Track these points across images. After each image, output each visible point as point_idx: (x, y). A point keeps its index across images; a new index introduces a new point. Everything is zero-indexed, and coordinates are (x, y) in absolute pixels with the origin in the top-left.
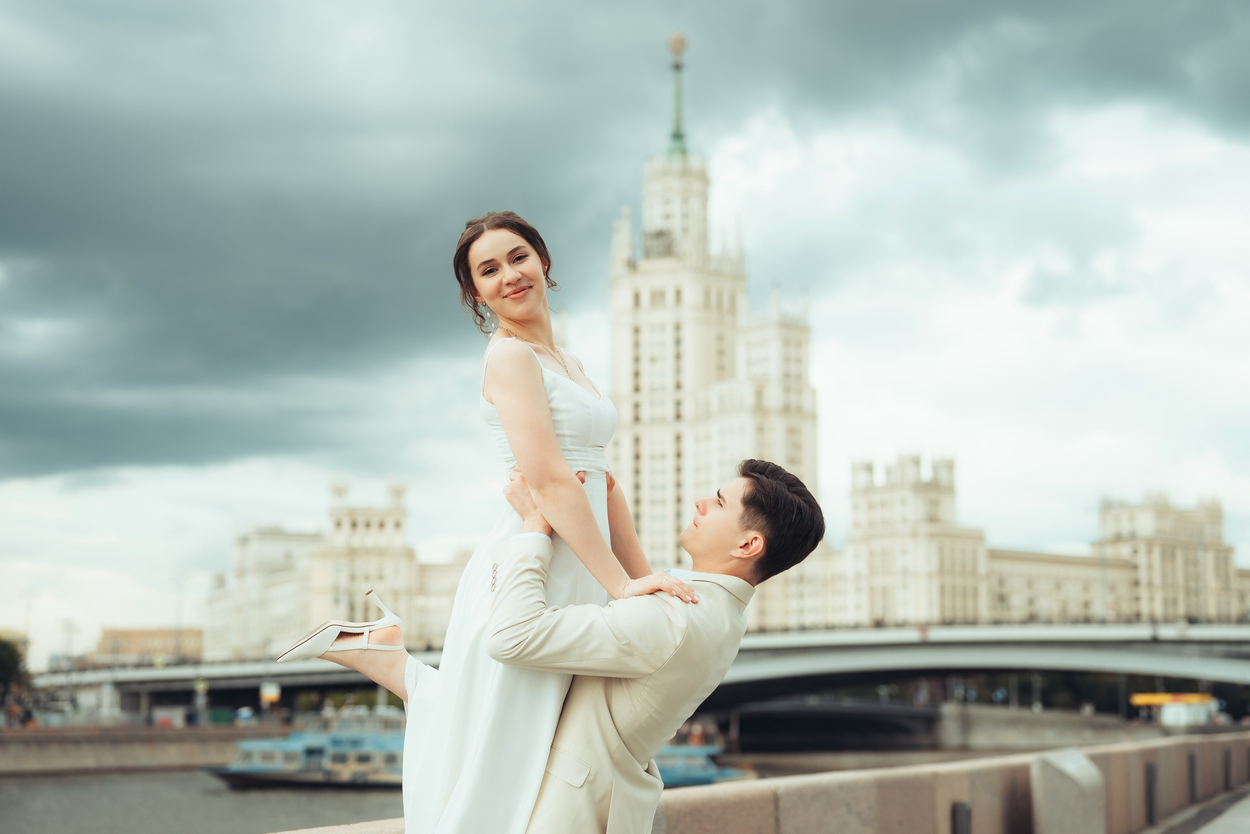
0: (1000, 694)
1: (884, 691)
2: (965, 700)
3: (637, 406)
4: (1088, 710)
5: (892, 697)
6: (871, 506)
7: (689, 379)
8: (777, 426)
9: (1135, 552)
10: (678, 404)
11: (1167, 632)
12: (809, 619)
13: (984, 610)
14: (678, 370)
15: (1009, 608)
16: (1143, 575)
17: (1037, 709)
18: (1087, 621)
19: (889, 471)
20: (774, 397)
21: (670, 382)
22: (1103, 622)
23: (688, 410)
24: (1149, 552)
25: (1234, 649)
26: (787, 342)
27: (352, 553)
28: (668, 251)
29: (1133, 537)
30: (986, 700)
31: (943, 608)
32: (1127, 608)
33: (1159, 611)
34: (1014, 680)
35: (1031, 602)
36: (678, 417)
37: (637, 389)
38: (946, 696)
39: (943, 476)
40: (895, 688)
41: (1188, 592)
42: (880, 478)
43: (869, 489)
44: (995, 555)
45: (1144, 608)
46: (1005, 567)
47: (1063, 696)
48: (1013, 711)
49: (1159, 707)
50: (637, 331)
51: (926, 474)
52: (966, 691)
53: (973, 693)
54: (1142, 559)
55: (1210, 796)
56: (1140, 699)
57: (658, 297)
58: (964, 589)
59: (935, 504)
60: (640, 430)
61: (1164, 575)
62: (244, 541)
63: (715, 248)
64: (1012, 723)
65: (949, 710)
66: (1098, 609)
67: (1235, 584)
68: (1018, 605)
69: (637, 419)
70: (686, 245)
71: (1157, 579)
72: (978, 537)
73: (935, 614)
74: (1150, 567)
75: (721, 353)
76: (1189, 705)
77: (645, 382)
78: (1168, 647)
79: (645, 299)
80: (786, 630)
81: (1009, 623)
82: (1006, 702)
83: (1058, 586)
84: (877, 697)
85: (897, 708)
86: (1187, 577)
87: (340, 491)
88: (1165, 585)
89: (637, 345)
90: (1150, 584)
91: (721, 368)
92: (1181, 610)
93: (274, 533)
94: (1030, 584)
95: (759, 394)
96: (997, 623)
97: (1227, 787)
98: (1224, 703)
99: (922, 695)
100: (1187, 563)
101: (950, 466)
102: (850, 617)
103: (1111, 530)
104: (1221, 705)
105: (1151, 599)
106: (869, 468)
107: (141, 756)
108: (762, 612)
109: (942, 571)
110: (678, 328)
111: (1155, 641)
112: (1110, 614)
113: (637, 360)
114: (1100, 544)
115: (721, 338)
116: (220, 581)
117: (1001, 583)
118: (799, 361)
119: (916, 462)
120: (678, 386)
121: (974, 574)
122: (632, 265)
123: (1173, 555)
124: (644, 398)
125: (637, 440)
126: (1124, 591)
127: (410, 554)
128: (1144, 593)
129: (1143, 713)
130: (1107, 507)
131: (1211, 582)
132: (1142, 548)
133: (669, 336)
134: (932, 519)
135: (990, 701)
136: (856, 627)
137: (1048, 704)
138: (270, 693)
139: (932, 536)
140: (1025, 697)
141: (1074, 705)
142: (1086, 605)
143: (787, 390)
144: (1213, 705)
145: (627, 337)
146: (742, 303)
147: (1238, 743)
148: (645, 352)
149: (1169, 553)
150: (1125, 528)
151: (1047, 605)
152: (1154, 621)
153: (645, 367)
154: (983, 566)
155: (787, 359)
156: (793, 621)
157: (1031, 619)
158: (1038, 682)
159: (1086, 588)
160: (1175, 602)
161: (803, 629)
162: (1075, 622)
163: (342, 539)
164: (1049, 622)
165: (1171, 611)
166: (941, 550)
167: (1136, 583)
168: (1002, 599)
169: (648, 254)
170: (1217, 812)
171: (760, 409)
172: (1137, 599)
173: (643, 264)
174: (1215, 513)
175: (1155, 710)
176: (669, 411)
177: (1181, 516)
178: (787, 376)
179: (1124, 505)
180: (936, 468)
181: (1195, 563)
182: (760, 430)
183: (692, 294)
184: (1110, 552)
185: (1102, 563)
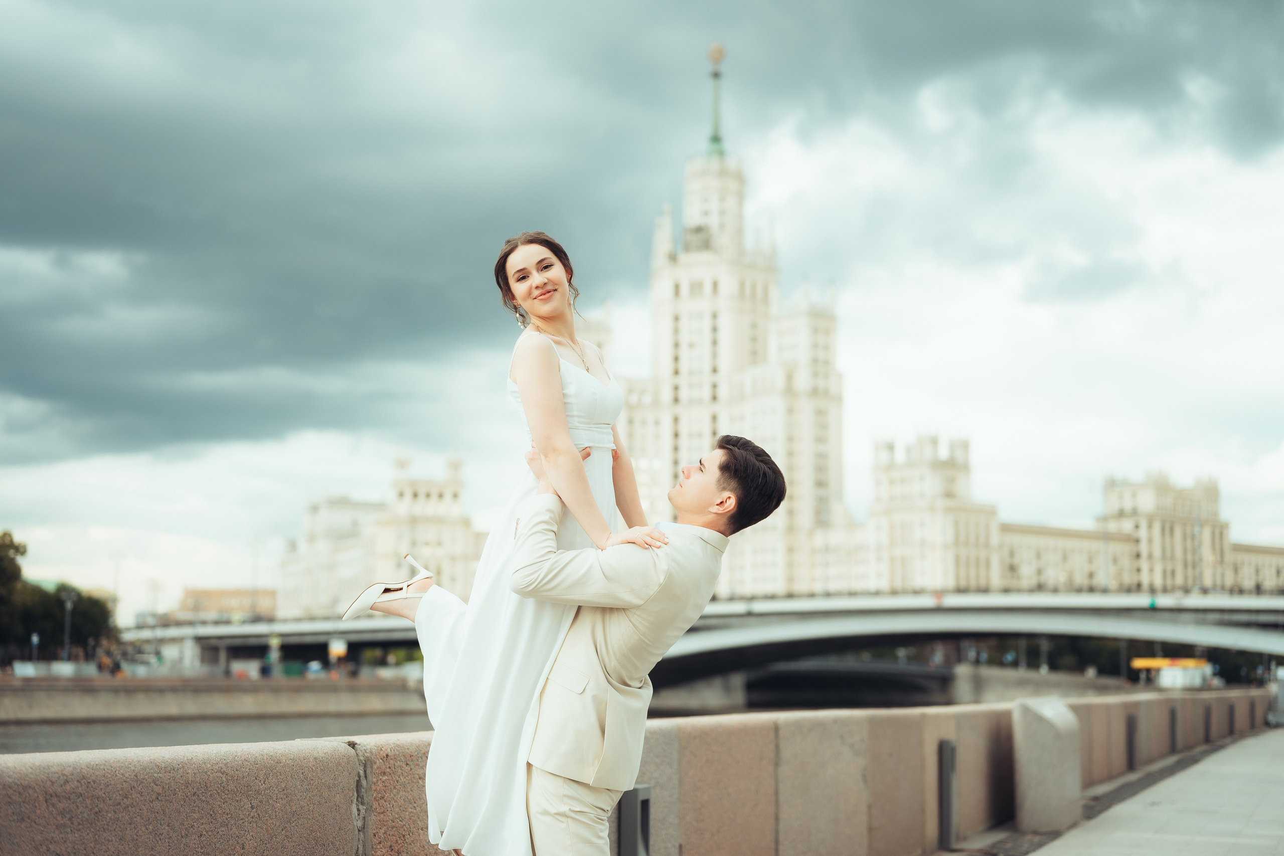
0: (1009, 657)
1: (902, 653)
2: (977, 662)
3: (676, 388)
4: (1091, 672)
5: (910, 658)
6: (892, 482)
7: (724, 364)
8: (806, 408)
9: (1137, 527)
10: (715, 386)
11: (1164, 601)
12: (833, 586)
13: (996, 578)
14: (715, 355)
15: (1019, 578)
16: (1144, 548)
17: (1044, 670)
18: (1091, 590)
19: (908, 450)
20: (803, 381)
21: (707, 366)
22: (1105, 591)
23: (723, 392)
24: (1150, 527)
25: (1226, 617)
26: (815, 331)
27: (414, 521)
28: (706, 245)
29: (1135, 512)
30: (997, 662)
31: (957, 577)
32: (1128, 579)
33: (1158, 582)
34: (1023, 644)
35: (1039, 572)
36: (714, 398)
37: (676, 372)
38: (960, 658)
39: (959, 455)
40: (912, 651)
41: (1185, 565)
42: (900, 456)
43: (891, 466)
44: (1006, 528)
45: (1145, 579)
46: (1016, 540)
47: (1069, 659)
48: (1022, 673)
49: (1158, 670)
50: (677, 319)
51: (944, 453)
52: (978, 654)
53: (984, 656)
54: (1143, 533)
55: (1189, 747)
56: (1139, 663)
57: (696, 288)
58: (978, 560)
59: (951, 480)
60: (679, 410)
61: (1164, 549)
62: (314, 509)
63: (749, 242)
64: (1021, 684)
65: (963, 671)
66: (1101, 579)
67: (1230, 557)
68: (1027, 574)
69: (676, 400)
70: (722, 240)
71: (1157, 552)
72: (991, 511)
73: (951, 583)
74: (1150, 541)
75: (754, 339)
76: (1185, 668)
77: (684, 366)
78: (1166, 615)
79: (685, 290)
80: (812, 595)
81: (1019, 591)
82: (1015, 664)
83: (1065, 558)
84: (896, 658)
85: (914, 668)
86: (1185, 551)
87: (402, 464)
88: (1164, 557)
89: (676, 331)
90: (1150, 556)
91: (754, 353)
92: (1179, 580)
93: (341, 502)
94: (1039, 556)
95: (790, 378)
96: (1006, 591)
97: (1207, 739)
98: (1218, 667)
99: (938, 656)
100: (1185, 538)
101: (965, 446)
102: (872, 584)
103: (1114, 506)
104: (1215, 668)
105: (1151, 570)
106: (891, 447)
107: (220, 702)
108: (790, 579)
109: (957, 543)
110: (715, 316)
111: (1153, 610)
112: (1113, 584)
113: (677, 345)
114: (1104, 519)
115: (754, 326)
116: (292, 546)
117: (1012, 554)
118: (826, 348)
119: (934, 442)
120: (715, 370)
121: (987, 545)
122: (673, 258)
123: (1172, 530)
124: (682, 380)
125: (676, 420)
126: (1126, 563)
127: (466, 523)
128: (1144, 565)
129: (1143, 676)
130: (1111, 484)
131: (1208, 555)
132: (1144, 524)
133: (707, 324)
134: (949, 495)
135: (1001, 664)
136: (877, 593)
137: (1054, 667)
138: (338, 648)
139: (948, 510)
140: (1033, 661)
141: (1079, 668)
142: (1091, 575)
143: (815, 374)
144: (1207, 669)
145: (667, 324)
146: (774, 293)
147: (1219, 700)
148: (684, 339)
149: (1168, 529)
150: (1128, 505)
151: (1055, 575)
152: (1152, 591)
153: (684, 352)
154: (995, 538)
155: (815, 346)
156: (818, 587)
157: (1040, 588)
158: (1045, 646)
159: (1090, 560)
160: (1173, 573)
161: (828, 595)
162: (1079, 590)
163: (404, 508)
164: (1055, 590)
165: (1169, 582)
166: (956, 523)
167: (1138, 556)
168: (1012, 568)
169: (687, 248)
170: (1195, 761)
171: (789, 391)
172: (1139, 570)
173: (683, 257)
174: (1212, 492)
175: (1153, 673)
176: (706, 393)
177: (1181, 495)
178: (815, 361)
179: (1126, 484)
180: (952, 447)
181: (1193, 538)
182: (790, 411)
183: (728, 285)
184: (1113, 526)
185: (1106, 537)
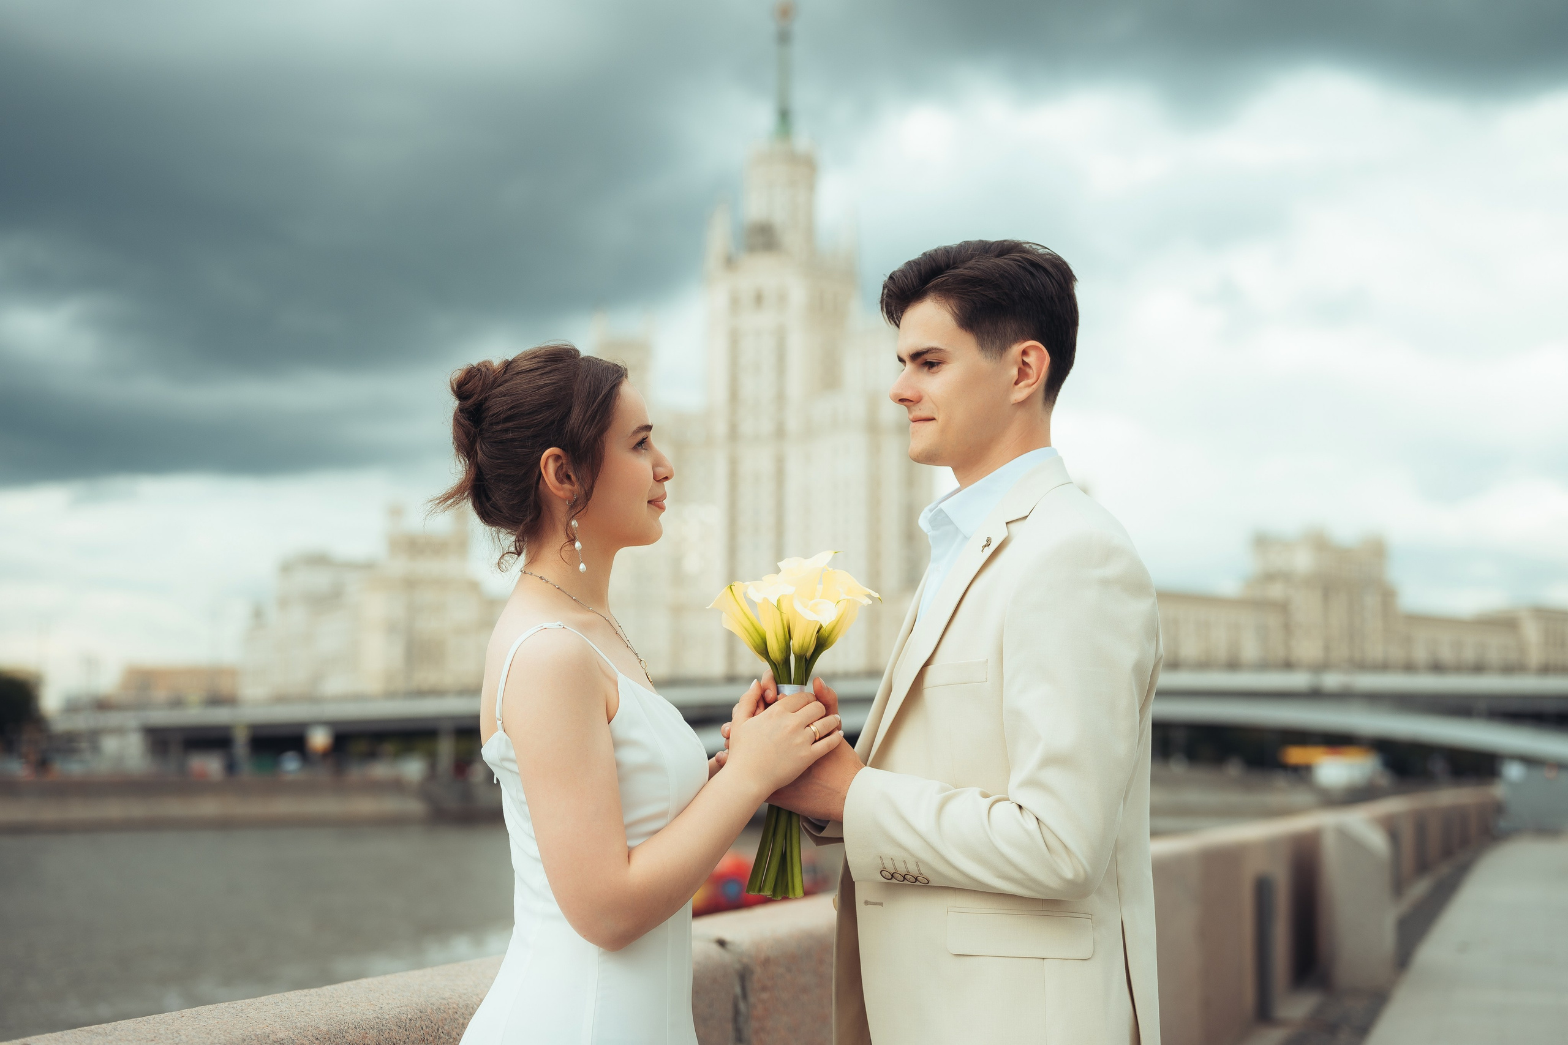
3: (734, 422)
4: (1235, 767)
7: (793, 392)
10: (780, 420)
14: (780, 379)
18: (1236, 666)
21: (771, 394)
23: (793, 424)
27: (410, 584)
28: (771, 245)
32: (1276, 653)
33: (1318, 656)
36: (780, 434)
37: (734, 402)
49: (1314, 764)
50: (735, 336)
57: (759, 298)
60: (737, 449)
62: (287, 568)
66: (1246, 652)
67: (1401, 629)
69: (734, 437)
70: (791, 239)
77: (744, 392)
78: (1332, 700)
79: (745, 300)
87: (396, 512)
89: (734, 352)
92: (1345, 653)
93: (318, 560)
95: (872, 408)
98: (1387, 760)
104: (1383, 762)
107: (174, 807)
110: (781, 332)
111: (1316, 692)
112: (1256, 658)
113: (734, 369)
116: (258, 614)
120: (781, 397)
122: (730, 261)
124: (742, 411)
125: (734, 462)
127: (474, 586)
130: (1262, 542)
133: (772, 343)
138: (319, 739)
141: (1218, 761)
142: (1235, 647)
144: (1374, 762)
145: (723, 342)
148: (744, 360)
150: (1277, 565)
152: (1314, 668)
153: (744, 374)
163: (400, 566)
165: (1331, 656)
169: (748, 249)
171: (873, 426)
173: (744, 261)
174: (1378, 551)
176: (770, 429)
177: (1341, 554)
